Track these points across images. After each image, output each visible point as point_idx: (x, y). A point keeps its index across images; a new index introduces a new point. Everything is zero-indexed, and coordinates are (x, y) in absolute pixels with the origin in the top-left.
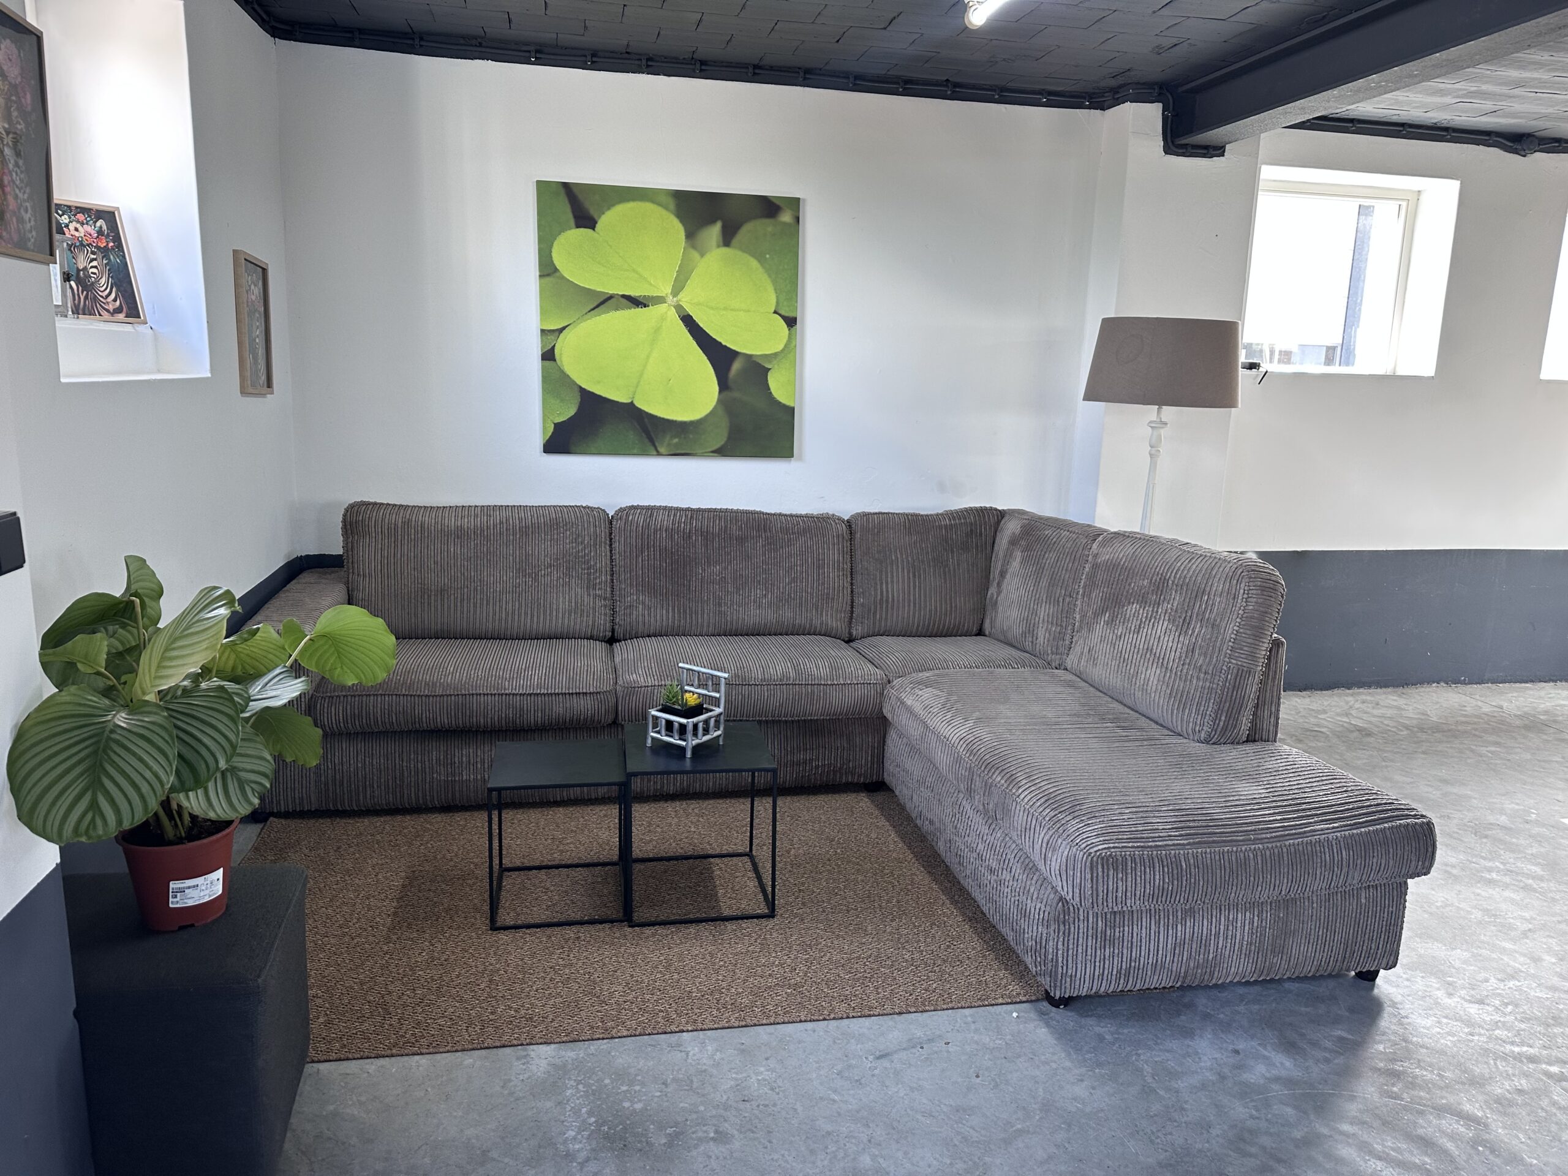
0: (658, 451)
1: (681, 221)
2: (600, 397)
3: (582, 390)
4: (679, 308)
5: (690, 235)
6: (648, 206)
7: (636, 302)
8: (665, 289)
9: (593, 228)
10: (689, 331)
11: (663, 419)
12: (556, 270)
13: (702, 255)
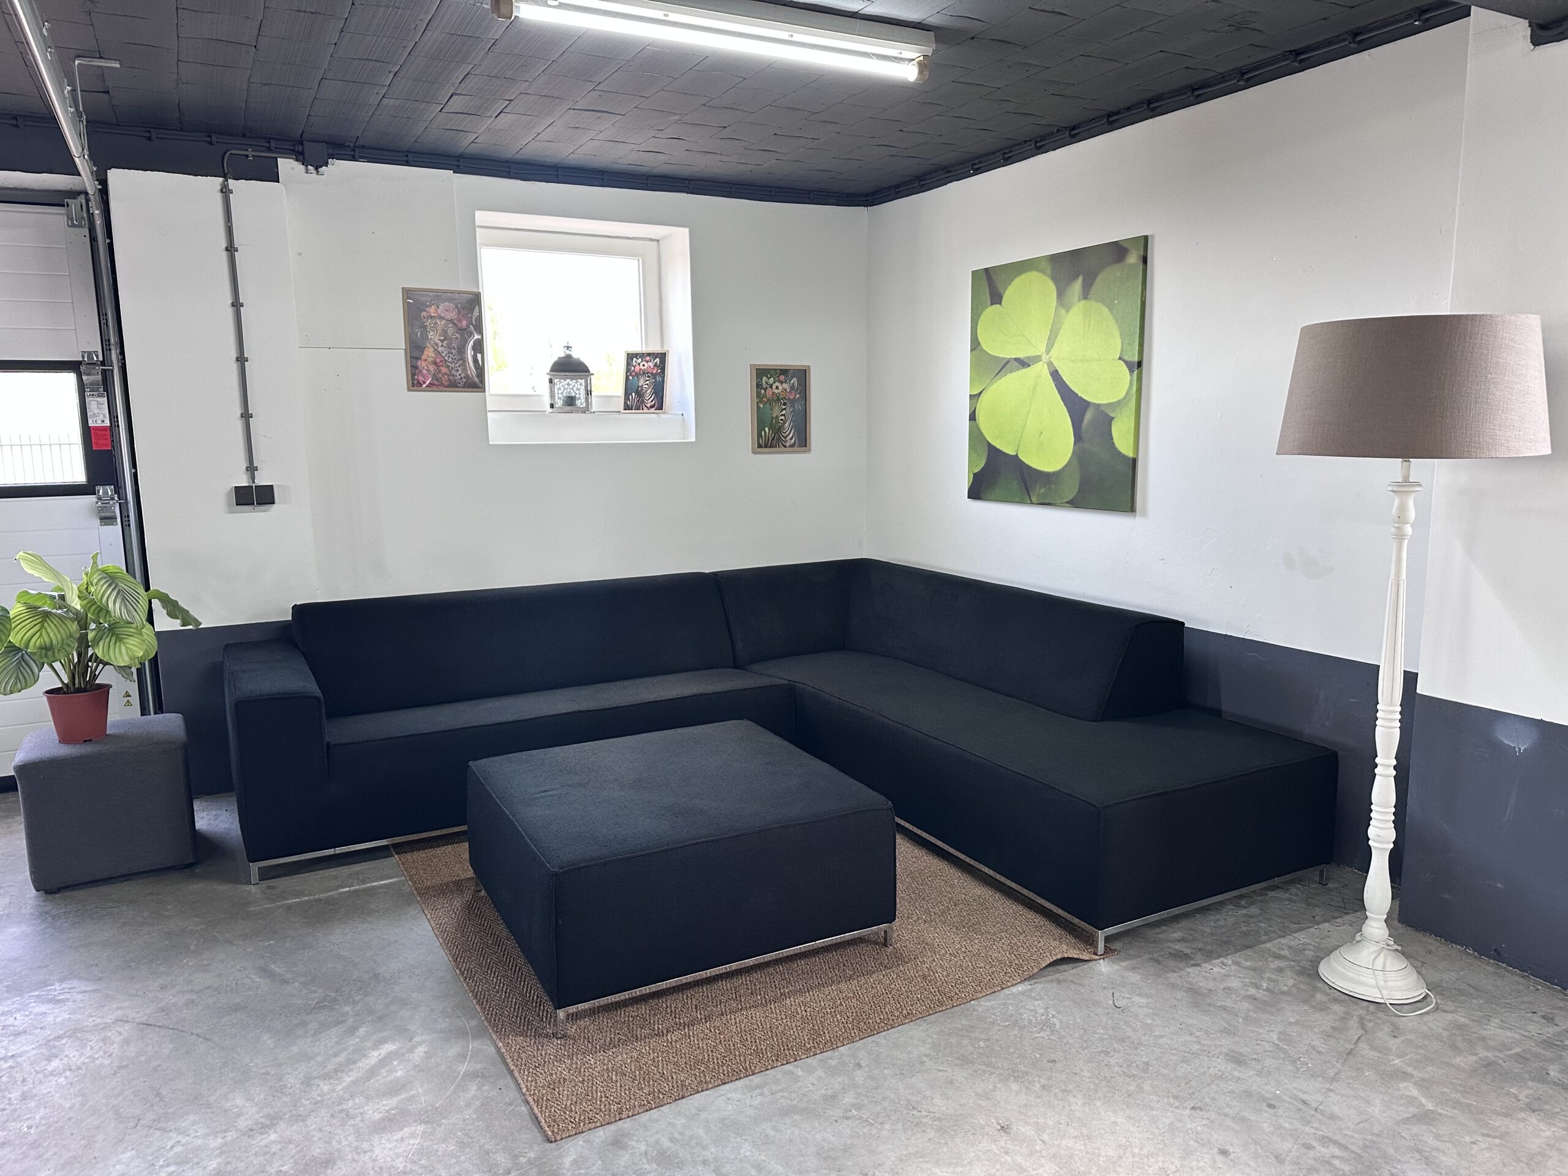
0: (1031, 500)
1: (1054, 283)
2: (999, 450)
3: (989, 444)
4: (1050, 364)
5: (1060, 295)
6: (1034, 275)
7: (1023, 363)
8: (1041, 349)
9: (1000, 303)
10: (1055, 385)
11: (1036, 470)
12: (979, 344)
13: (1067, 312)
